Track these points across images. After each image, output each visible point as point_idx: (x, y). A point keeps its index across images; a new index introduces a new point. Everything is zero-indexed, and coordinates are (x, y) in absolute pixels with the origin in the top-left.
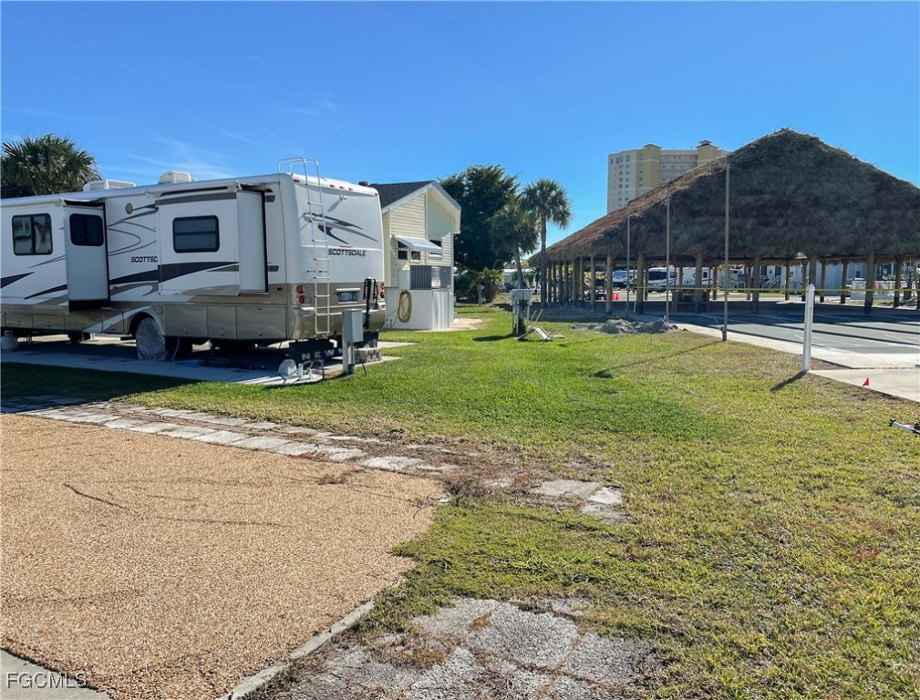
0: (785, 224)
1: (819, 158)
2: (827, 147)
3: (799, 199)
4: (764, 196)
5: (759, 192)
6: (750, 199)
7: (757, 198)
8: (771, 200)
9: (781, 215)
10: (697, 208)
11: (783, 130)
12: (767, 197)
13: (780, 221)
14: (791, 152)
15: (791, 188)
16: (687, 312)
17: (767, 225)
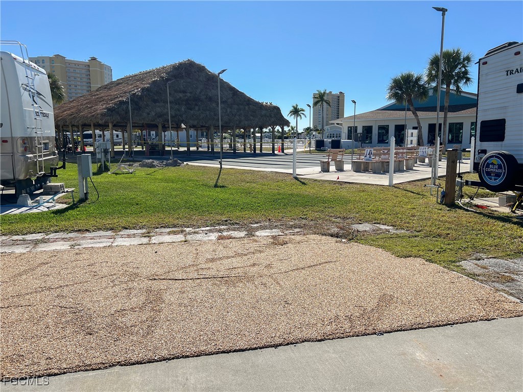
0: (199, 110)
1: (207, 77)
2: (209, 72)
3: (203, 97)
4: (187, 94)
5: (184, 92)
6: (181, 95)
7: (184, 95)
8: (190, 97)
9: (196, 105)
10: (156, 98)
11: (189, 60)
12: (189, 95)
13: (197, 108)
14: (195, 72)
15: (198, 91)
16: (153, 156)
17: (191, 110)
